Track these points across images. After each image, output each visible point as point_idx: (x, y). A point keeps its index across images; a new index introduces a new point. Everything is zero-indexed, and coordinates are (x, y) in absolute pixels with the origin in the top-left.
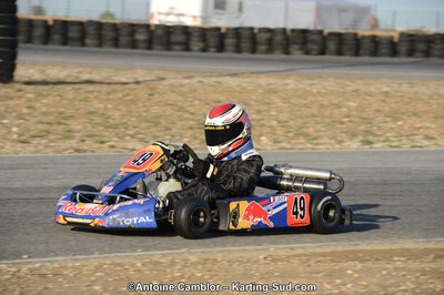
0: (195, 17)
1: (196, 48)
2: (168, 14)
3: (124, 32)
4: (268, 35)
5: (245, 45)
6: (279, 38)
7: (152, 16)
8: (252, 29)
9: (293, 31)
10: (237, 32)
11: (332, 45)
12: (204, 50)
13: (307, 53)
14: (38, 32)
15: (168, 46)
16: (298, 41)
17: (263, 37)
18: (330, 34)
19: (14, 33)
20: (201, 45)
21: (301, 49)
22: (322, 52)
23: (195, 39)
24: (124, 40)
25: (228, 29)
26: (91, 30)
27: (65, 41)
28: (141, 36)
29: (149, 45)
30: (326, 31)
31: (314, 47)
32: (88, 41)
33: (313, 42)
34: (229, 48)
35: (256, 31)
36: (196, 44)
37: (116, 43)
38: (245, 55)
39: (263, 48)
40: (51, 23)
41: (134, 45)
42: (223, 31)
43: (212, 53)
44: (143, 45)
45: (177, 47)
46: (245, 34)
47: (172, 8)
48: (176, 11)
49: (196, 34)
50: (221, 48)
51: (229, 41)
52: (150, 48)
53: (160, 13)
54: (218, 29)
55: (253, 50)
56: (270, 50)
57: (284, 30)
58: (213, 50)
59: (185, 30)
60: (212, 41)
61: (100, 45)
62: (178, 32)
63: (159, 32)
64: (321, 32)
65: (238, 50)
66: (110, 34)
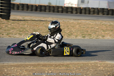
0: (76, 5)
1: (74, 13)
2: (69, 4)
3: (56, 8)
4: (93, 10)
5: (87, 12)
6: (96, 10)
7: (65, 4)
8: (89, 8)
9: (100, 8)
10: (85, 9)
11: (110, 13)
12: (76, 13)
13: (104, 14)
14: (34, 8)
15: (67, 12)
16: (102, 11)
17: (92, 10)
18: (110, 10)
19: (10, 7)
20: (75, 12)
21: (102, 13)
22: (108, 14)
23: (74, 10)
24: (56, 10)
25: (83, 8)
26: (47, 8)
27: (41, 11)
28: (60, 10)
29: (62, 12)
30: (109, 9)
31: (105, 13)
32: (47, 11)
33: (105, 11)
34: (83, 13)
35: (90, 8)
36: (74, 12)
37: (54, 11)
38: (87, 15)
39: (92, 13)
40: (37, 6)
41: (58, 12)
42: (82, 8)
43: (78, 14)
44: (60, 12)
45: (69, 13)
46: (87, 9)
47: (70, 2)
48: (71, 3)
49: (74, 9)
50: (81, 13)
51: (83, 11)
52: (62, 13)
53: (67, 4)
54: (80, 8)
55: (89, 14)
56: (94, 14)
57: (98, 8)
58: (79, 13)
59: (72, 8)
60: (79, 11)
61: (50, 12)
62: (70, 8)
63: (65, 8)
64: (107, 9)
65: (85, 13)
66: (52, 9)
